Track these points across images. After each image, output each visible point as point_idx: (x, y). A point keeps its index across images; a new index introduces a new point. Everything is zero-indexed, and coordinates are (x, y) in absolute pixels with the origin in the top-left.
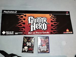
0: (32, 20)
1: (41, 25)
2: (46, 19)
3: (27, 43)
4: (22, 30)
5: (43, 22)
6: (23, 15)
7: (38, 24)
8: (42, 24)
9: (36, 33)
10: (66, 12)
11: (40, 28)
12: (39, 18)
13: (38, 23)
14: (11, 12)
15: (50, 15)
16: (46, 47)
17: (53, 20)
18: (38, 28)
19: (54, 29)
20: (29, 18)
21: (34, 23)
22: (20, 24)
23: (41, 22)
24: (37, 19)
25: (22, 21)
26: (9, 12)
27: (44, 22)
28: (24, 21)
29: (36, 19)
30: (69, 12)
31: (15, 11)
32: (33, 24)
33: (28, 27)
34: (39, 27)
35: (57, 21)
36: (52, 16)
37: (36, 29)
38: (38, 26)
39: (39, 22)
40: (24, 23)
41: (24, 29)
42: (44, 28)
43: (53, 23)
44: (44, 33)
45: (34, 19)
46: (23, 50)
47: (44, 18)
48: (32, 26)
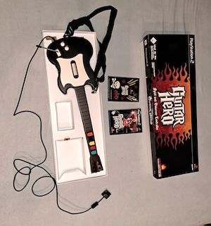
0: (178, 94)
1: (171, 112)
2: (181, 123)
3: (127, 87)
5: (175, 116)
6: (188, 76)
7: (171, 107)
8: (173, 115)
9: (156, 104)
10: (197, 164)
11: (164, 111)
12: (183, 108)
13: (173, 106)
14: (192, 51)
15: (190, 131)
16: (122, 126)
17: (181, 138)
18: (165, 107)
19: (165, 140)
20: (182, 89)
21: (172, 99)
22: (170, 70)
23: (176, 112)
24: (180, 105)
25: (175, 75)
26: (191, 48)
27: (177, 119)
28: (176, 77)
29: (180, 101)
30: (197, 170)
31: (194, 59)
32: (172, 97)
33: (165, 87)
34: (167, 108)
35: (179, 145)
36: (187, 135)
37: (163, 103)
38: (169, 107)
39: (176, 109)
40: (171, 79)
41: (162, 78)
42: (165, 118)
43: (174, 137)
44: (156, 120)
45: (181, 98)
46: (113, 79)
47: (183, 118)
48: (167, 94)
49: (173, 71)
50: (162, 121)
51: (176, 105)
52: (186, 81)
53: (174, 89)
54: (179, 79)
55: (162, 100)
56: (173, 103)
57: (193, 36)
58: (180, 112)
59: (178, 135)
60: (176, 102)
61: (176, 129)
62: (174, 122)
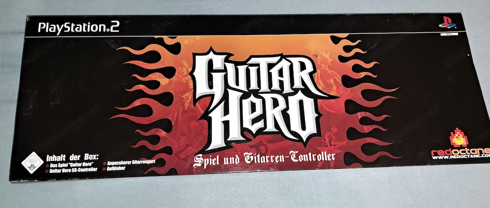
0: (218, 78)
4: (155, 139)
9: (248, 157)
10: (440, 17)
11: (271, 127)
12: (263, 62)
15: (336, 40)
17: (357, 68)
19: (367, 129)
22: (137, 103)
25: (155, 85)
26: (70, 28)
28: (163, 81)
30: (457, 19)
33: (194, 124)
35: (381, 76)
36: (347, 49)
39: (264, 86)
40: (166, 99)
41: (162, 133)
43: (355, 93)
44: (303, 158)
47: (296, 61)
48: (217, 116)
49: (141, 94)
50: (304, 135)
51: (254, 85)
52: (175, 49)
53: (202, 89)
54: (169, 72)
55: (235, 134)
56: (245, 95)
57: (32, 22)
58: (275, 71)
59: (347, 82)
60: (243, 86)
61: (328, 86)
62: (306, 92)
